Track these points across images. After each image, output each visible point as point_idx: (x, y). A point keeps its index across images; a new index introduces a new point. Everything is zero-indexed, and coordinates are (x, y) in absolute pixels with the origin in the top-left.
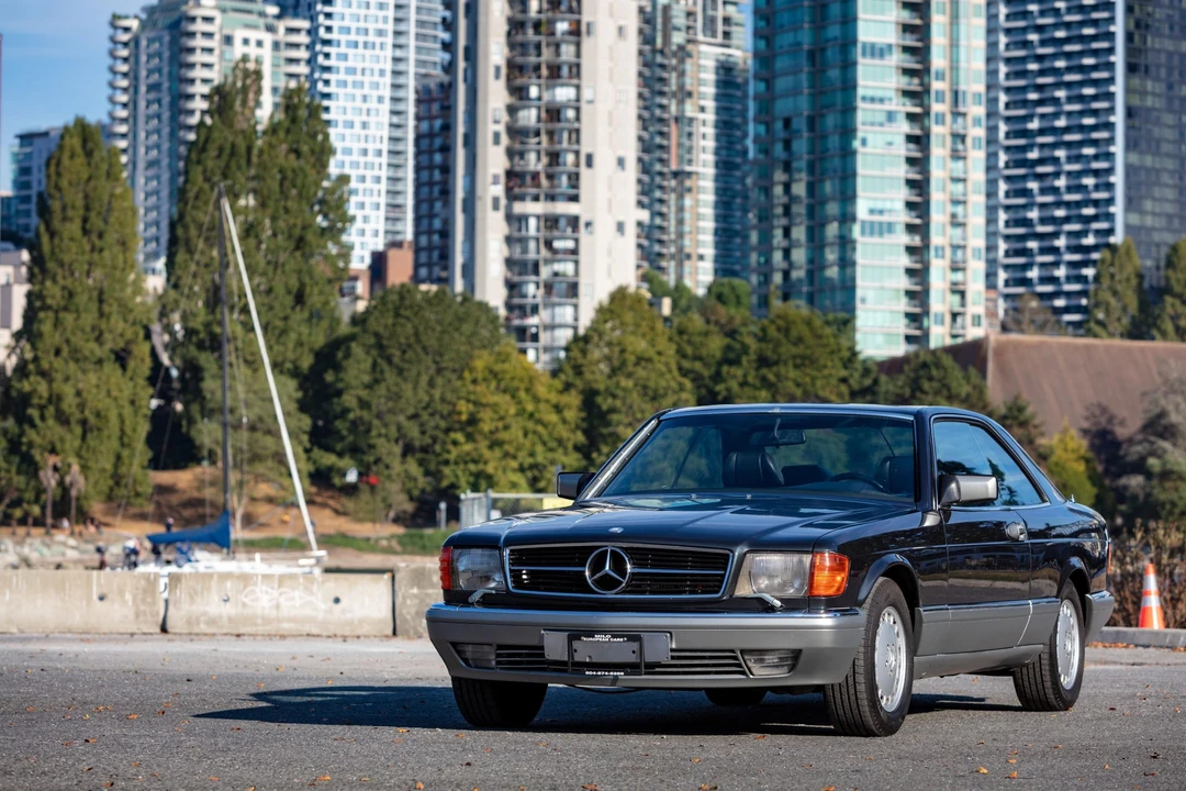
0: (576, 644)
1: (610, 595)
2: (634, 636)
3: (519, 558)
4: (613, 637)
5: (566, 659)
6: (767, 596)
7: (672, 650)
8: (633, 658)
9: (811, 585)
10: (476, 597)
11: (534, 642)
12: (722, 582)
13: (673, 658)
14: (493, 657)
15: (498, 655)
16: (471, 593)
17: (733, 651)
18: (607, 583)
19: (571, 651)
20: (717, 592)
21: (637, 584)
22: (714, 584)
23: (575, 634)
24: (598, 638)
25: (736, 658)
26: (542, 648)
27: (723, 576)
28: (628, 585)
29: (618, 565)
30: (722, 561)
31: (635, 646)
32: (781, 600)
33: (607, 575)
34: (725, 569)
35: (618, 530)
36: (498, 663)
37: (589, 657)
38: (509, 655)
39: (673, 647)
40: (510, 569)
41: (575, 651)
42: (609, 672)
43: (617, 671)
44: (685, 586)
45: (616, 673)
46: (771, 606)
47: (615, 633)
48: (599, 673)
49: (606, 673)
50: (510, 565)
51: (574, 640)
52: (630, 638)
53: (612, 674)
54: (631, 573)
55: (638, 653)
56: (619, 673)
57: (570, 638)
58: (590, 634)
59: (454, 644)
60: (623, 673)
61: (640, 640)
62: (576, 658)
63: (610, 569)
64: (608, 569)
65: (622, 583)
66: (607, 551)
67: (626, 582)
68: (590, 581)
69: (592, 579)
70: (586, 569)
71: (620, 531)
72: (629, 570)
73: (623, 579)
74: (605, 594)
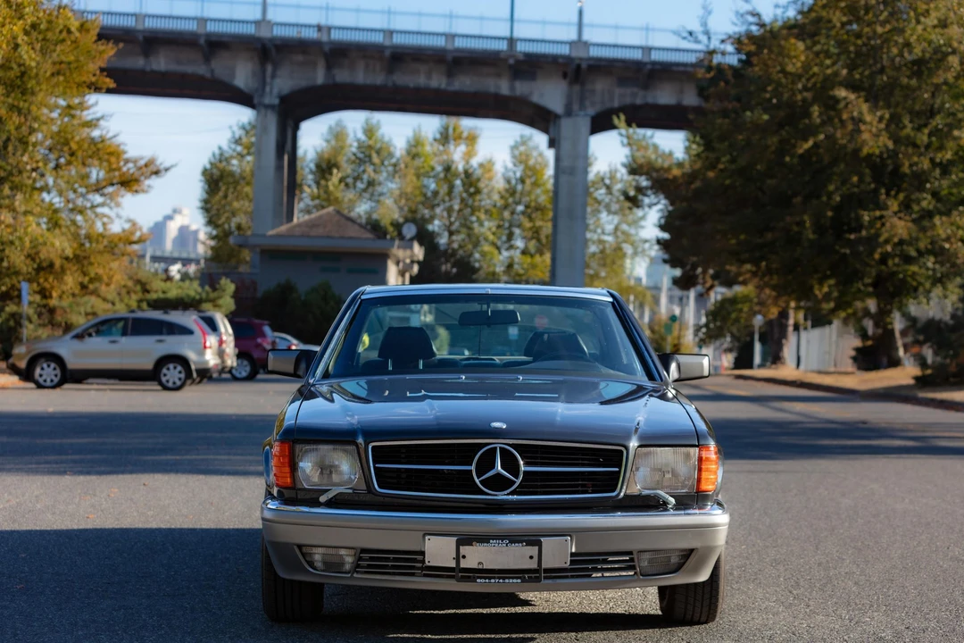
0: (464, 550)
1: (502, 496)
2: (532, 539)
3: (380, 454)
4: (512, 541)
5: (453, 564)
6: (660, 493)
7: (572, 554)
8: (533, 565)
9: (699, 481)
10: (328, 496)
12: (617, 480)
13: (571, 562)
15: (359, 559)
16: (322, 492)
17: (630, 554)
18: (499, 483)
19: (459, 557)
20: (614, 491)
21: (533, 483)
22: (611, 482)
24: (494, 542)
25: (632, 560)
26: (423, 553)
27: (619, 472)
28: (522, 486)
30: (618, 458)
31: (534, 550)
32: (675, 498)
34: (620, 467)
35: (501, 425)
37: (480, 563)
38: (372, 559)
39: (573, 550)
40: (375, 468)
41: (464, 557)
42: (504, 578)
43: (513, 578)
44: (577, 486)
45: (511, 581)
46: (665, 503)
47: (514, 538)
48: (493, 581)
49: (501, 581)
50: (374, 462)
51: (463, 545)
52: (530, 543)
53: (507, 581)
54: (525, 472)
55: (536, 558)
56: (515, 581)
57: (459, 543)
58: (483, 539)
59: (300, 547)
60: (519, 581)
61: (539, 544)
62: (464, 564)
63: (502, 467)
64: (499, 468)
65: (515, 482)
66: (496, 448)
67: (518, 482)
68: (477, 481)
69: (480, 479)
70: (473, 468)
71: (504, 427)
72: (523, 468)
73: (517, 478)
74: (496, 495)
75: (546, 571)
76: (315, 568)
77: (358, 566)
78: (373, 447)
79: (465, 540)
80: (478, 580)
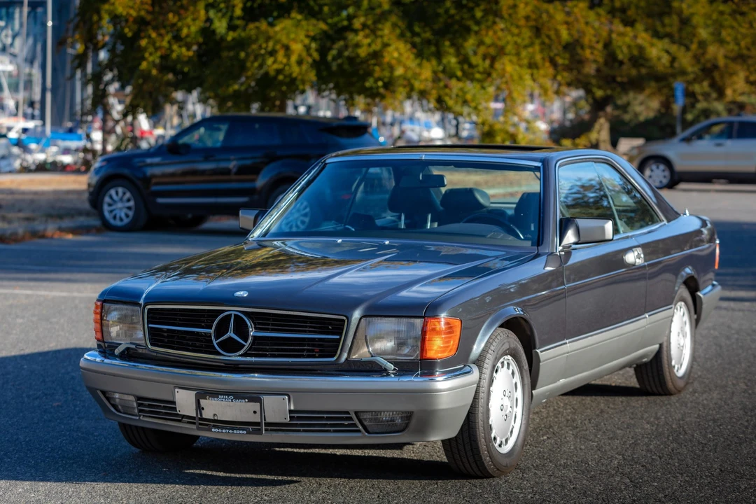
0: (203, 402)
1: (235, 357)
2: (254, 396)
3: (154, 316)
4: (236, 398)
5: (195, 416)
6: (380, 360)
7: (291, 411)
8: (257, 419)
9: (423, 349)
10: (120, 350)
11: (168, 397)
12: (337, 346)
13: (292, 418)
14: (135, 405)
15: (139, 405)
17: (347, 413)
19: (199, 408)
20: (333, 356)
21: (259, 346)
22: (331, 349)
24: (223, 397)
25: (351, 419)
26: (174, 403)
27: (339, 340)
28: (250, 349)
29: (241, 330)
30: (338, 327)
31: (256, 406)
32: (395, 364)
33: (230, 338)
34: (340, 334)
35: (244, 294)
36: (140, 411)
37: (215, 415)
38: (149, 406)
39: (292, 408)
40: (148, 327)
41: (204, 408)
42: (233, 430)
43: (239, 429)
44: (303, 350)
45: (238, 432)
46: (386, 370)
47: (238, 395)
48: (224, 431)
49: (231, 431)
50: (148, 323)
51: (201, 398)
52: (252, 400)
53: (235, 431)
54: (255, 337)
55: (259, 413)
56: (241, 432)
57: (198, 397)
58: (214, 394)
59: (103, 392)
60: (245, 432)
61: (259, 400)
62: (203, 415)
63: (234, 332)
64: (232, 333)
65: (244, 346)
66: (231, 315)
67: (247, 345)
68: (215, 343)
69: (218, 341)
70: (212, 331)
71: (245, 295)
72: (252, 333)
73: (246, 342)
74: (230, 356)
75: (268, 424)
76: (119, 411)
78: (149, 310)
79: (202, 394)
80: (213, 430)
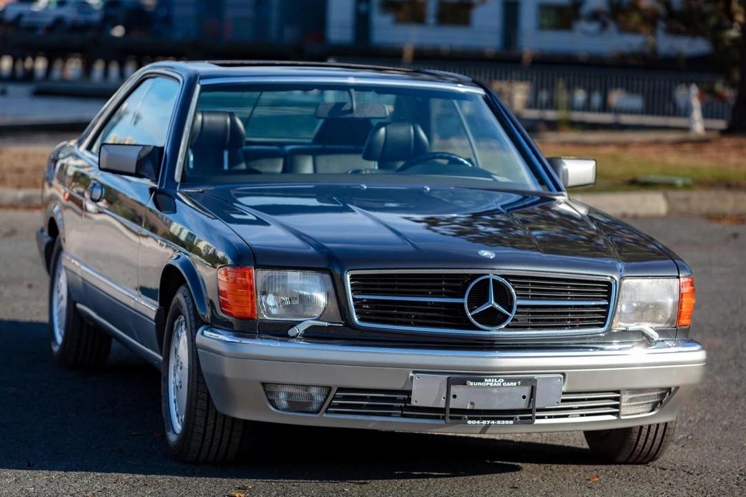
1: (494, 332)
2: (527, 379)
3: (362, 284)
4: (507, 380)
5: (442, 405)
6: (646, 329)
7: (564, 393)
8: (522, 404)
9: (680, 314)
10: (299, 329)
11: (399, 385)
12: (606, 314)
13: (563, 401)
16: (293, 324)
19: (449, 396)
20: (602, 326)
21: (524, 318)
22: (602, 317)
23: (458, 378)
24: (488, 382)
25: (617, 399)
26: (409, 393)
27: (607, 307)
29: (503, 296)
31: (527, 390)
33: (492, 309)
34: (609, 299)
37: (472, 403)
38: (345, 398)
39: (565, 390)
40: (353, 298)
41: (455, 396)
42: (495, 419)
43: (504, 419)
45: (503, 422)
46: (649, 338)
47: (509, 377)
48: (484, 422)
49: (493, 423)
50: (354, 293)
51: (454, 384)
52: (524, 382)
53: (499, 422)
54: (519, 306)
55: (528, 397)
56: (507, 422)
57: (450, 383)
58: (478, 377)
59: (264, 384)
60: (511, 422)
61: (533, 383)
62: (454, 404)
63: (495, 301)
64: (493, 302)
66: (488, 279)
67: (512, 316)
68: (469, 314)
69: (474, 313)
70: (465, 301)
71: (492, 257)
72: (517, 302)
73: (510, 312)
74: (489, 331)
76: (276, 407)
77: (330, 406)
78: (352, 276)
80: (469, 422)
